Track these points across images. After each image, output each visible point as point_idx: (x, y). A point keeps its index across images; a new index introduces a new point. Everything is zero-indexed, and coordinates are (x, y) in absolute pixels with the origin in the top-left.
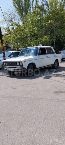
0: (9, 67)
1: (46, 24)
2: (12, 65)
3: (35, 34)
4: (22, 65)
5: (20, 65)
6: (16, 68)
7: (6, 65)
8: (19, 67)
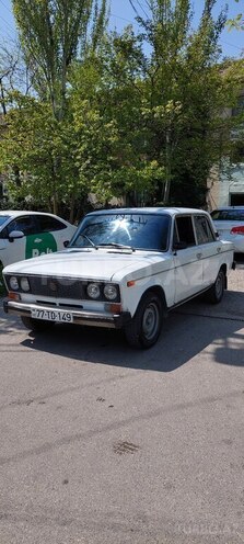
0: (39, 303)
1: (154, 113)
2: (57, 296)
3: (108, 148)
4: (118, 299)
5: (102, 298)
6: (80, 307)
7: (20, 290)
8: (100, 305)
